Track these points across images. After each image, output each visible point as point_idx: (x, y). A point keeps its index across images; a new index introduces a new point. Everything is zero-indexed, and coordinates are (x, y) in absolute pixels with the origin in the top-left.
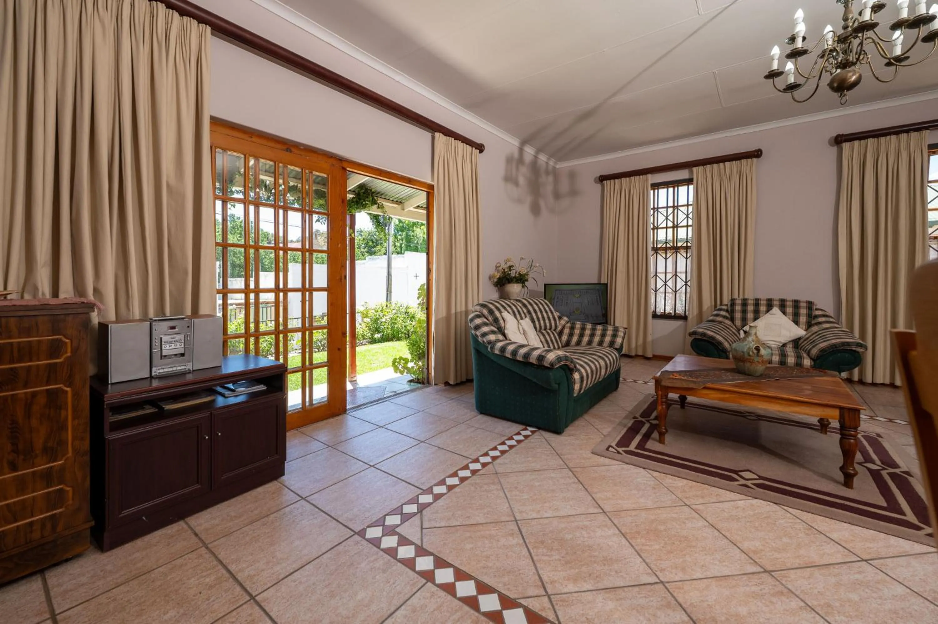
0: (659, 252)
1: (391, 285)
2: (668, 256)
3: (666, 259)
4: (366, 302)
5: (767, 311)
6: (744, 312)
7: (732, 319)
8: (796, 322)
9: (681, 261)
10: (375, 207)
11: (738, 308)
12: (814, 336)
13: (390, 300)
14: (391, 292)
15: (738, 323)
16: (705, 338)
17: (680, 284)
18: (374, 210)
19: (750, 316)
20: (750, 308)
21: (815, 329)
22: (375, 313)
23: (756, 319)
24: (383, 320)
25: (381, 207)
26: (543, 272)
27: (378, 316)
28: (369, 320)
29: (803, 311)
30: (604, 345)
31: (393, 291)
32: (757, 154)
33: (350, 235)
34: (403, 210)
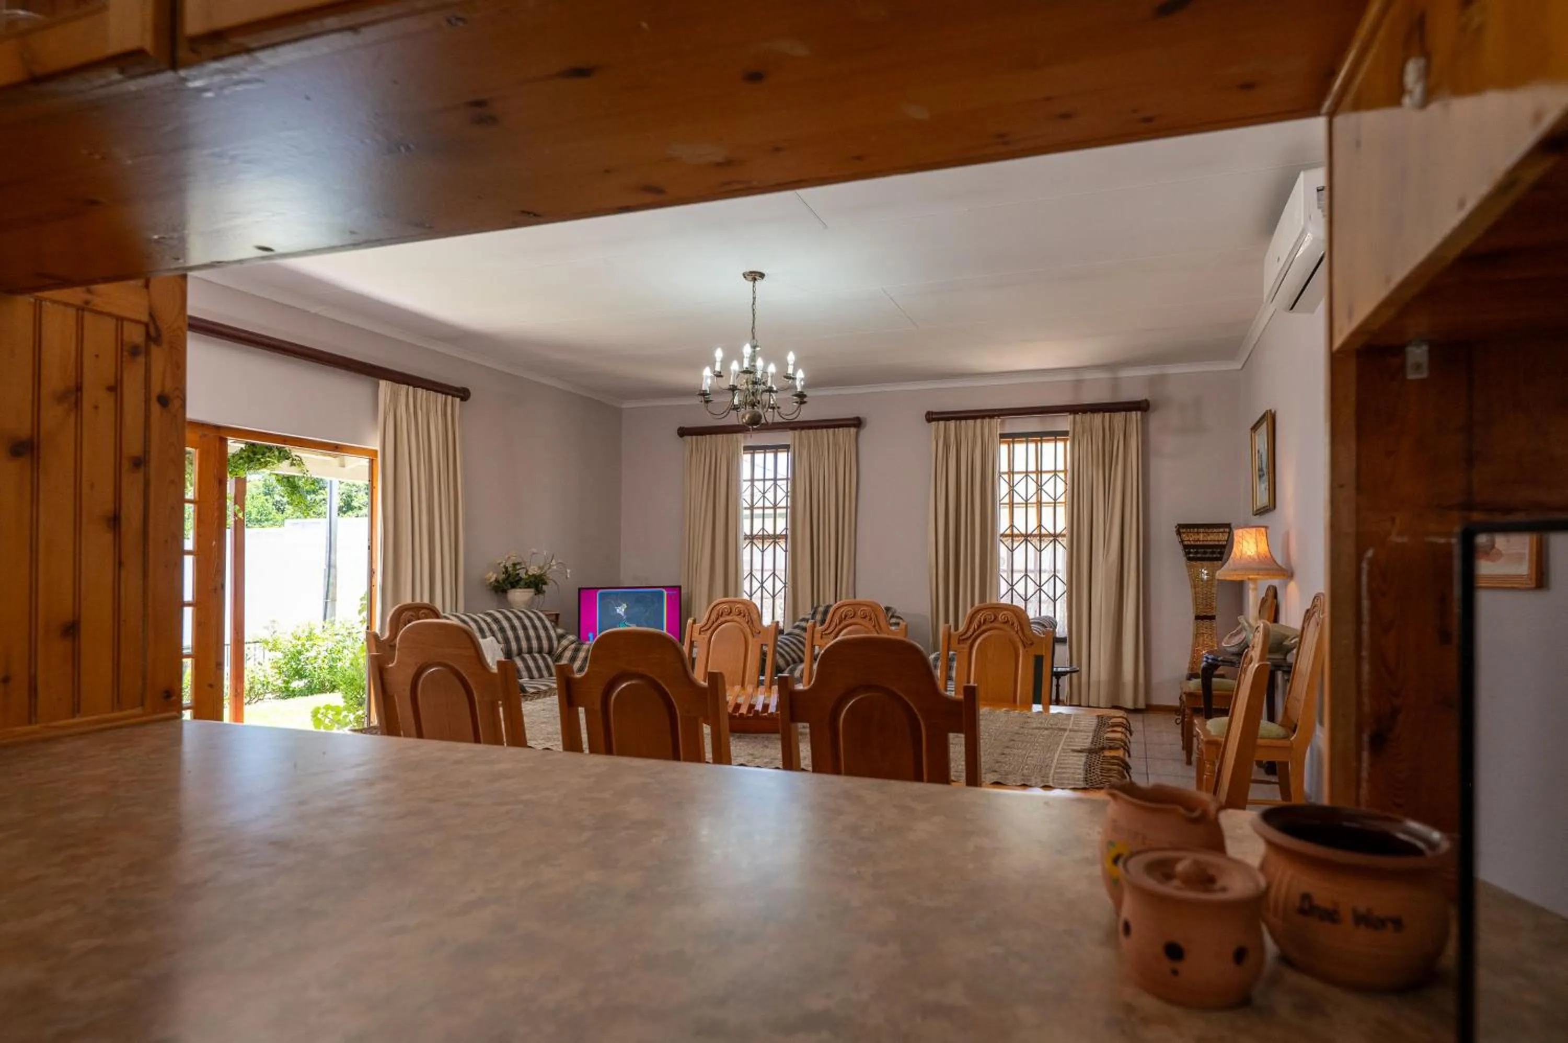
0: (755, 541)
1: (335, 586)
2: (765, 546)
3: (763, 551)
4: (274, 621)
9: (780, 553)
10: (287, 462)
13: (334, 614)
14: (334, 600)
17: (779, 585)
18: (284, 468)
22: (294, 642)
24: (312, 654)
25: (297, 462)
26: (566, 572)
27: (299, 648)
28: (280, 655)
31: (339, 597)
33: (236, 515)
34: (343, 466)
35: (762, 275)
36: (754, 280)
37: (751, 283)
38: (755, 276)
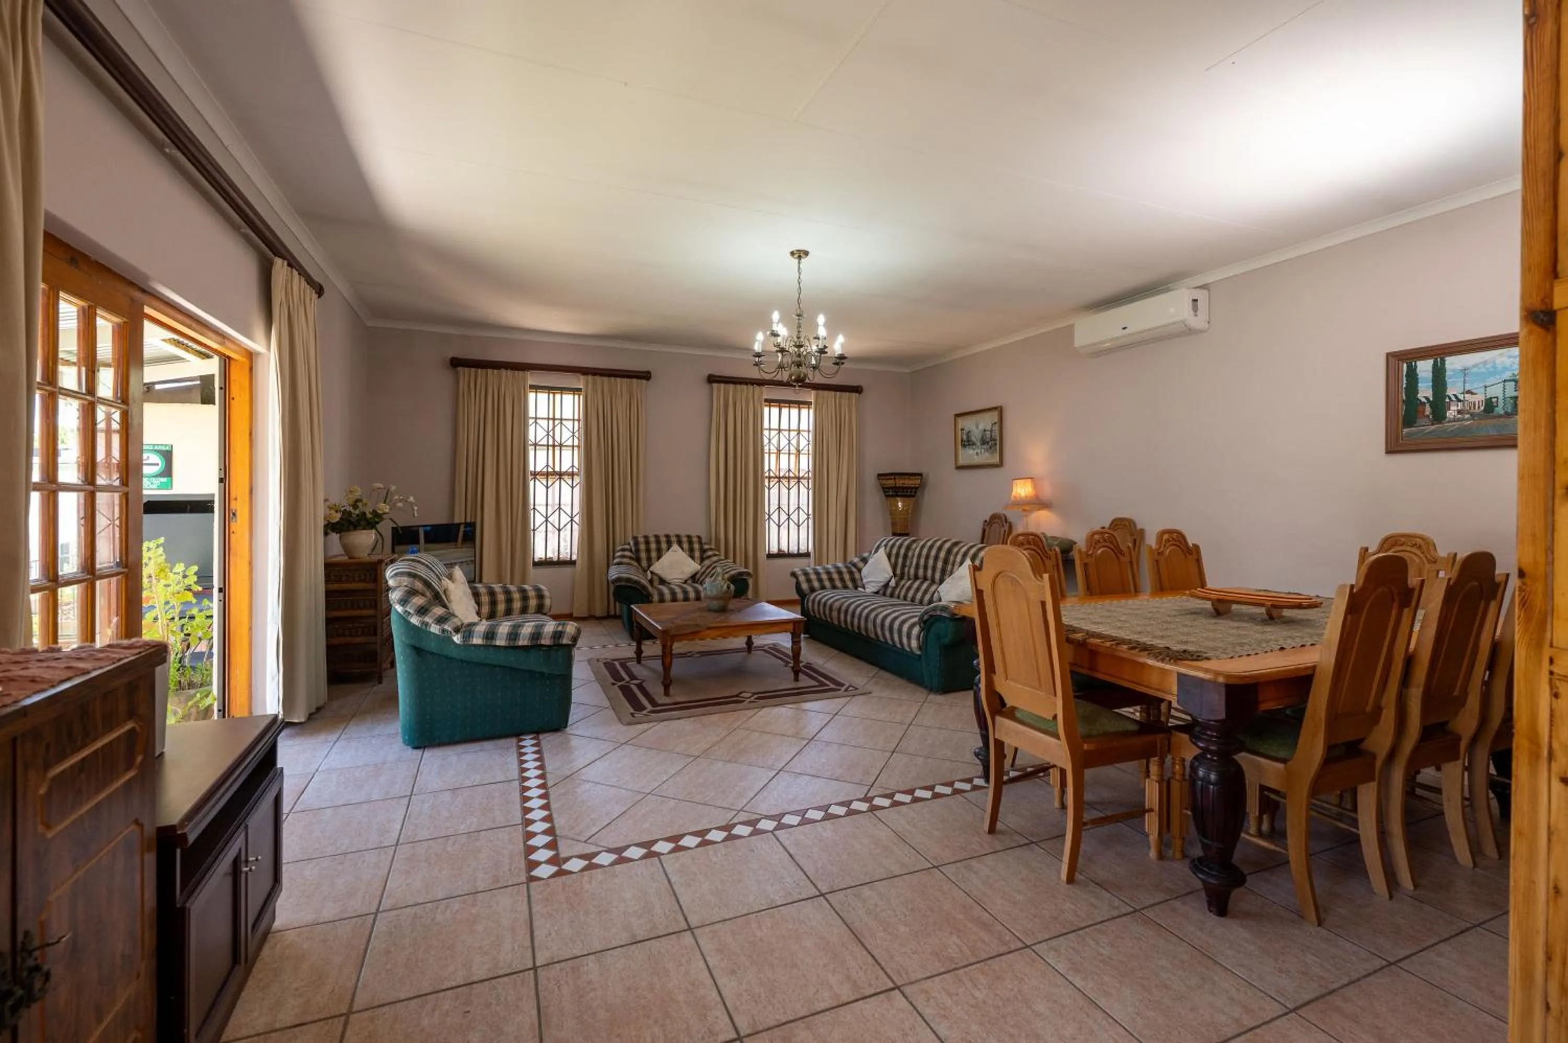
0: (538, 477)
2: (549, 483)
3: (547, 487)
5: (668, 549)
6: (648, 550)
7: (638, 560)
8: (693, 557)
9: (566, 489)
11: (642, 547)
12: (710, 569)
15: (644, 563)
16: (630, 584)
17: (565, 519)
19: (654, 554)
20: (653, 546)
21: (707, 562)
23: (659, 558)
29: (696, 546)
30: (530, 612)
32: (646, 376)
35: (806, 253)
36: (800, 257)
37: (797, 260)
38: (800, 254)
